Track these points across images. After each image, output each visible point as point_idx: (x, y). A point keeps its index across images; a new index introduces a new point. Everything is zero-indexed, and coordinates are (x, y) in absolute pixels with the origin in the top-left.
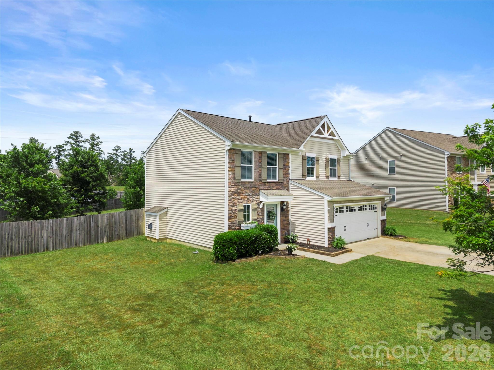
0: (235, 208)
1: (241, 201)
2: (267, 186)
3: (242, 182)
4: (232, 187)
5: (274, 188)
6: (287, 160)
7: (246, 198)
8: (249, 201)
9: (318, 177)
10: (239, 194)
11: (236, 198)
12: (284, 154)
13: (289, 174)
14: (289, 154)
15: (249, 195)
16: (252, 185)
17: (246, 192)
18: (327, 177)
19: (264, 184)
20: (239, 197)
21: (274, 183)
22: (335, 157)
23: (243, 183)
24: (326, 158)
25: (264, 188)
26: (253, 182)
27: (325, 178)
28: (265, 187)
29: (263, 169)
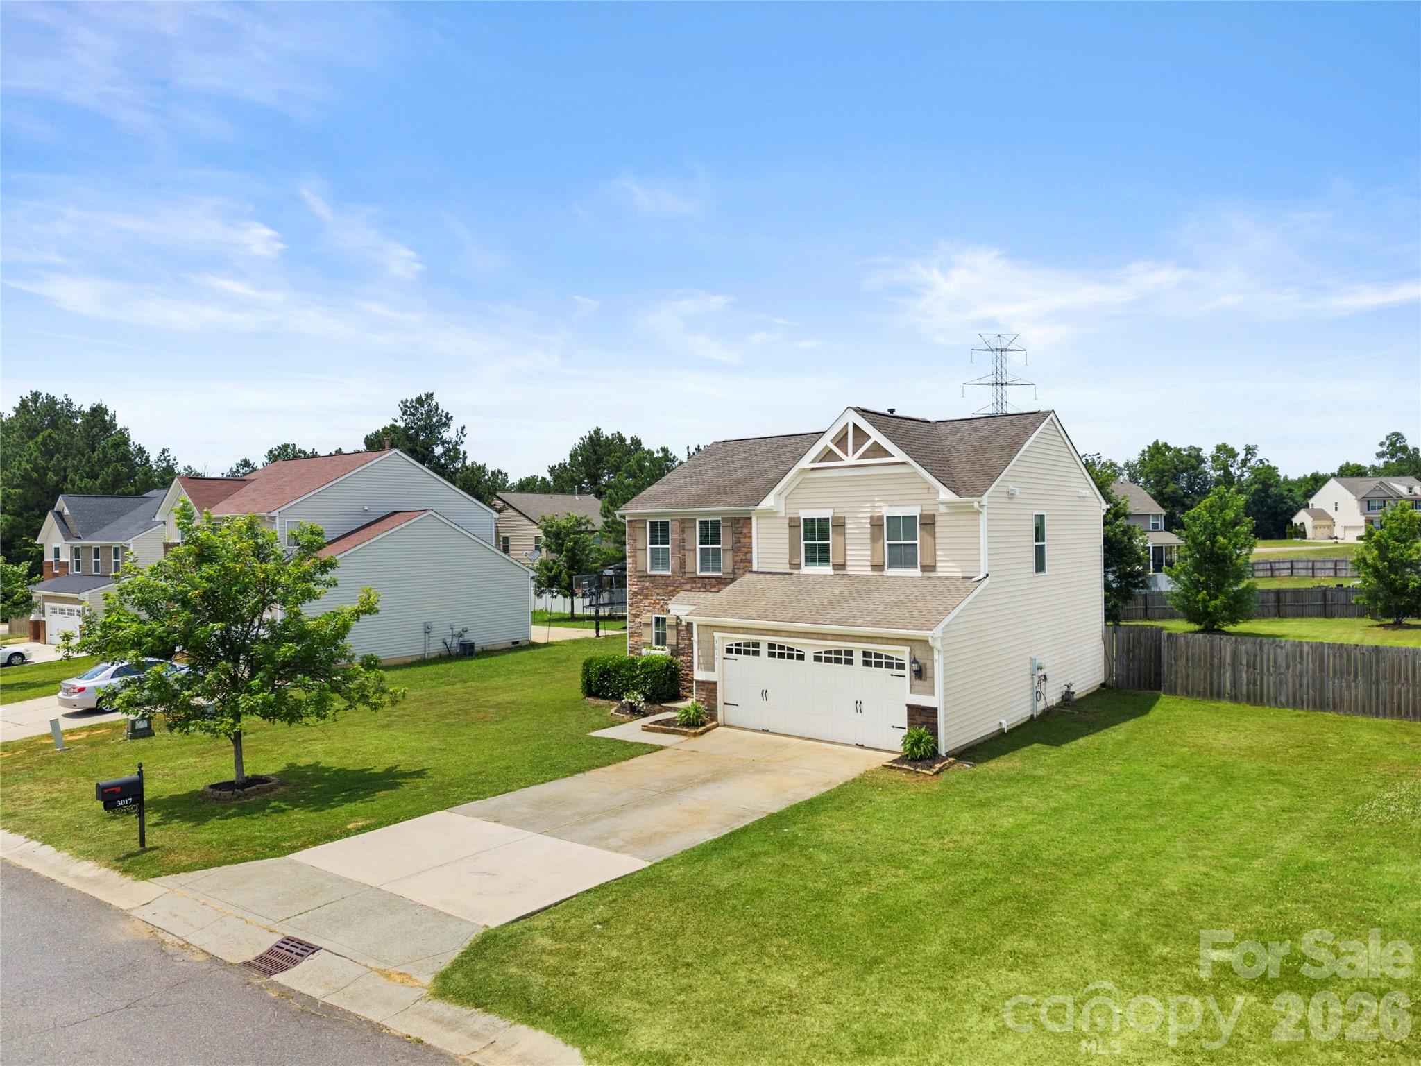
0: (639, 620)
1: (649, 608)
2: (699, 585)
3: (651, 576)
4: (633, 585)
5: (713, 590)
6: (745, 531)
7: (658, 604)
8: (663, 611)
9: (841, 567)
10: (646, 597)
11: (640, 602)
12: (737, 520)
13: (750, 562)
14: (750, 518)
15: (663, 599)
16: (668, 582)
17: (658, 595)
18: (877, 567)
19: (693, 580)
20: (646, 602)
21: (714, 580)
22: (915, 511)
23: (652, 579)
24: (872, 518)
25: (692, 587)
26: (669, 577)
27: (870, 569)
28: (694, 585)
29: (687, 553)
